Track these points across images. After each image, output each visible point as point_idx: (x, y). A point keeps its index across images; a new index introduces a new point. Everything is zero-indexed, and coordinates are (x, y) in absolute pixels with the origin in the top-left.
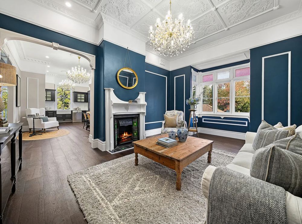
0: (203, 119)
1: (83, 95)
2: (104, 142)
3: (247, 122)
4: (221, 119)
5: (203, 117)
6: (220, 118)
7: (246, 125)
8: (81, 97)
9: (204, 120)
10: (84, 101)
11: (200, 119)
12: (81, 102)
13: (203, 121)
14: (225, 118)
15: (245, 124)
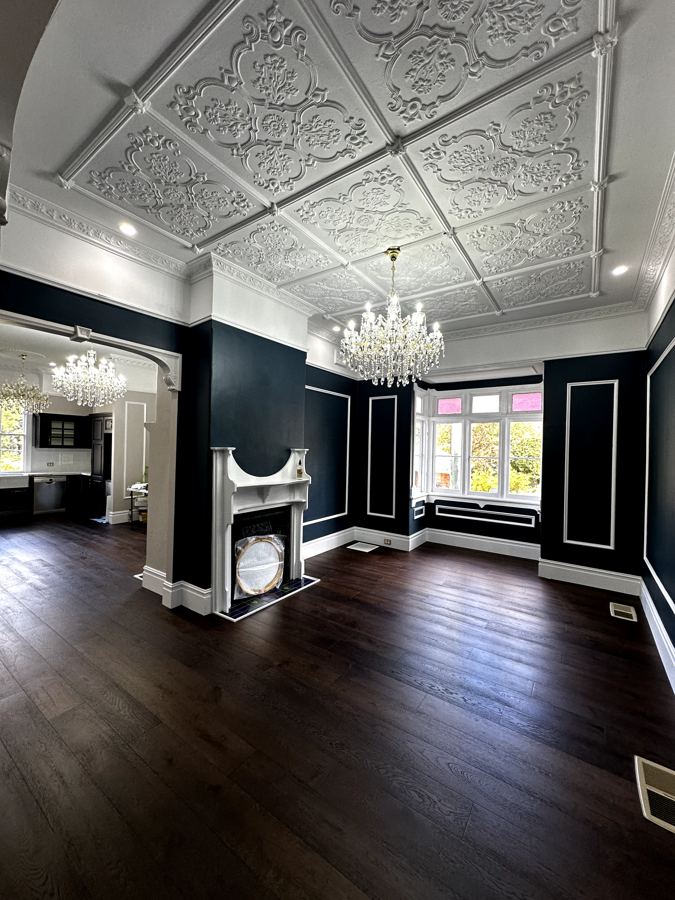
0: (437, 507)
1: (69, 426)
2: (208, 590)
3: (533, 518)
4: (480, 508)
5: (438, 502)
6: (477, 506)
7: (533, 526)
8: (63, 429)
9: (441, 510)
10: (72, 444)
11: (429, 507)
12: (63, 447)
13: (437, 514)
14: (487, 507)
15: (529, 521)
